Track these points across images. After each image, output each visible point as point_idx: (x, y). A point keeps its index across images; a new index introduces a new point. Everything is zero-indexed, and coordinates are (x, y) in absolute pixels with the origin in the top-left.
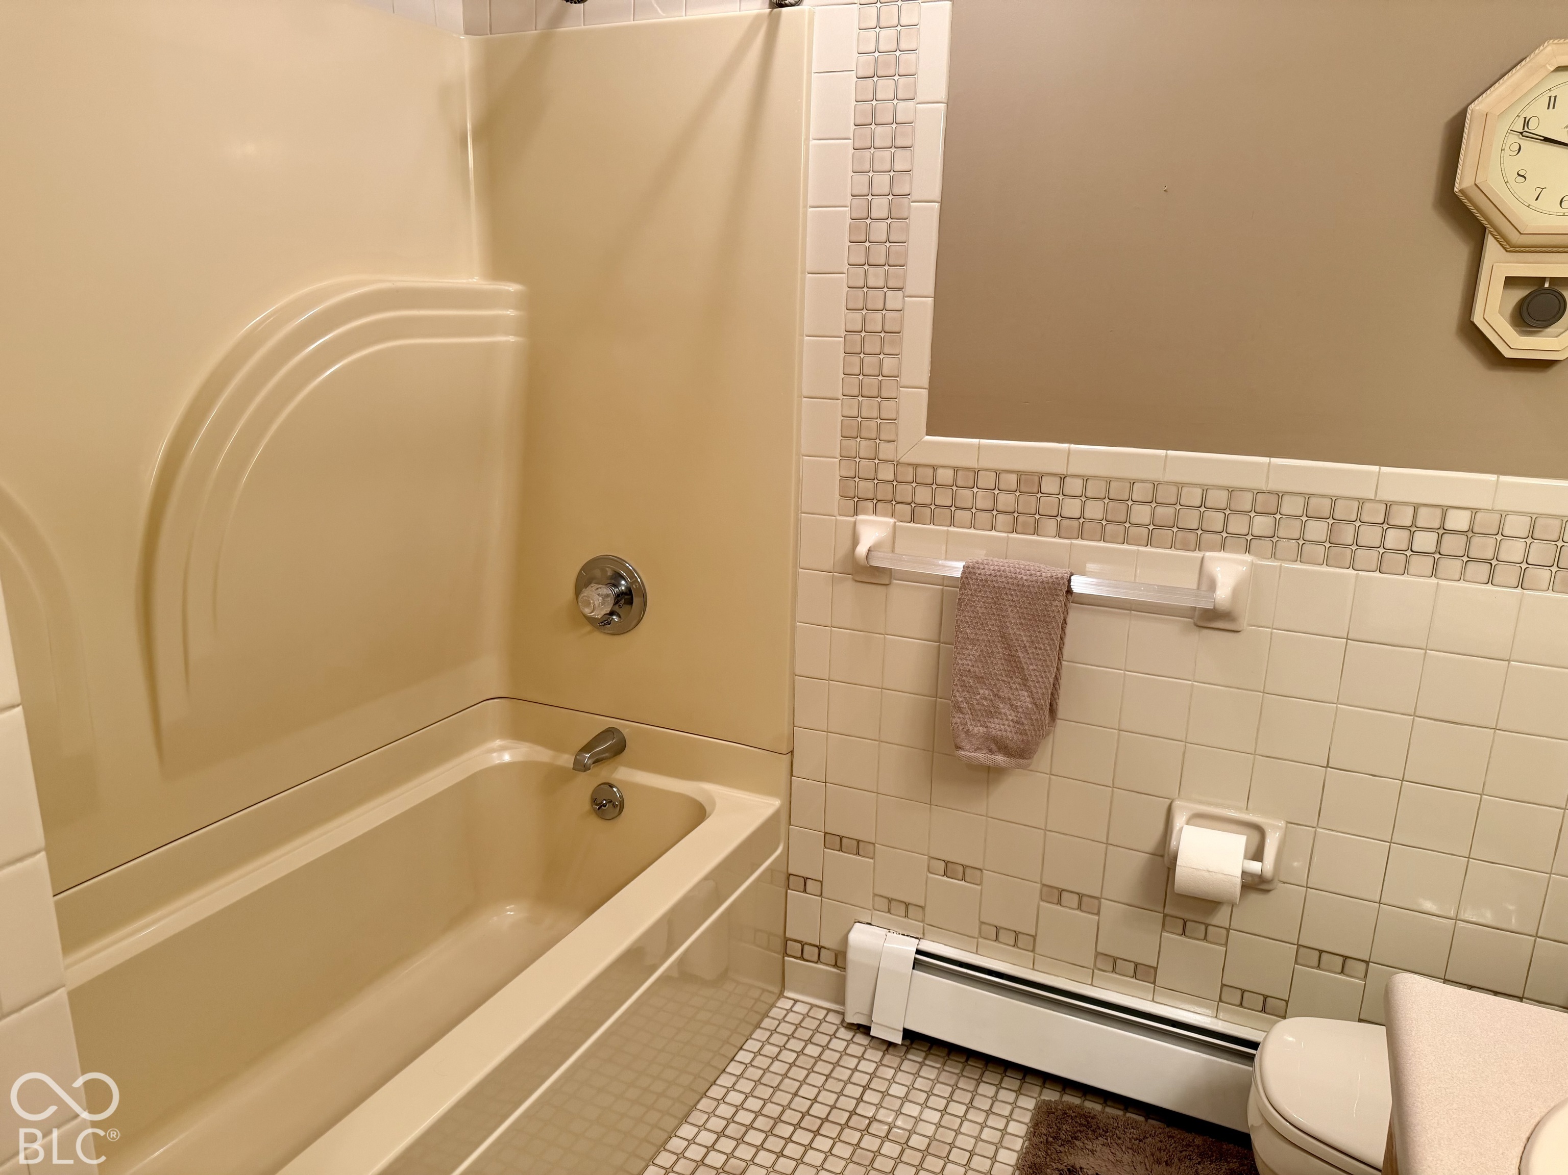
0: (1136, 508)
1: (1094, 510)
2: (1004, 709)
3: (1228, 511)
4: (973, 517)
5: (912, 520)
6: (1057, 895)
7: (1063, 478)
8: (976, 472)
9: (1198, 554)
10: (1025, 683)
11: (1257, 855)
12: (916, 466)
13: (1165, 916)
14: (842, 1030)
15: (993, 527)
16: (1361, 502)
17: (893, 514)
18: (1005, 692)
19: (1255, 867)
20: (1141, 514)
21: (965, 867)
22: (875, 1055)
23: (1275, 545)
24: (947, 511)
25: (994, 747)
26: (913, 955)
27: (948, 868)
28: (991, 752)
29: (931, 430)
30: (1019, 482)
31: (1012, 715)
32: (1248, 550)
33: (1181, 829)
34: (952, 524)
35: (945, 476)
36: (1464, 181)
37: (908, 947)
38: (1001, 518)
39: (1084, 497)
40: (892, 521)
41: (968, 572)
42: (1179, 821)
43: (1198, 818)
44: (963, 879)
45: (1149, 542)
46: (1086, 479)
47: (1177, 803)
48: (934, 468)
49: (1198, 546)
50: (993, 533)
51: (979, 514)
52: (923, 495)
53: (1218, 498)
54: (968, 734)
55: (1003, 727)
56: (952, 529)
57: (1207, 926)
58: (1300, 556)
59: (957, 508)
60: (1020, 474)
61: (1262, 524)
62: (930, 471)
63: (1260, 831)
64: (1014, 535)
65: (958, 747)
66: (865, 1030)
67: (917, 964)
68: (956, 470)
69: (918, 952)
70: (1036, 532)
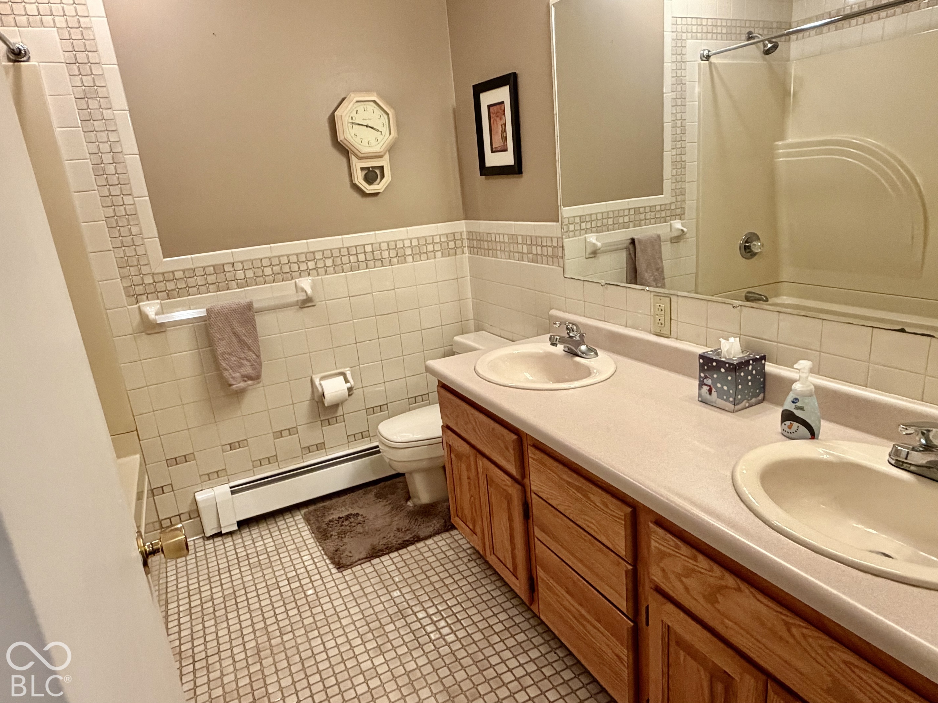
0: (265, 269)
1: (250, 274)
2: (245, 362)
3: (298, 262)
4: (198, 289)
5: (169, 298)
6: (279, 434)
7: (233, 264)
8: (194, 270)
9: (293, 281)
10: (250, 350)
11: (347, 381)
12: (163, 274)
13: (321, 421)
14: (207, 542)
15: (208, 292)
16: (340, 249)
17: (158, 299)
18: (243, 356)
19: (349, 385)
20: (268, 271)
21: (238, 442)
22: (230, 539)
23: (317, 271)
24: (185, 290)
25: (245, 379)
26: (229, 490)
27: (232, 446)
28: (246, 381)
29: (166, 255)
30: (214, 270)
31: (248, 364)
32: (309, 275)
33: (320, 384)
34: (189, 295)
35: (179, 275)
37: (226, 488)
38: (211, 287)
39: (243, 269)
40: (158, 301)
41: (208, 311)
42: (317, 382)
43: (323, 378)
44: (240, 447)
45: (274, 281)
46: (242, 262)
47: (313, 376)
48: (173, 272)
49: (292, 278)
50: (209, 294)
51: (200, 288)
52: (171, 286)
53: (293, 259)
54: (233, 378)
55: (248, 370)
56: (189, 297)
57: (336, 417)
58: (326, 273)
59: (189, 287)
60: (214, 266)
61: (311, 265)
62: (171, 274)
63: (343, 374)
64: (219, 293)
65: (231, 385)
66: (219, 534)
67: (233, 493)
68: (184, 271)
69: (231, 488)
70: (228, 289)
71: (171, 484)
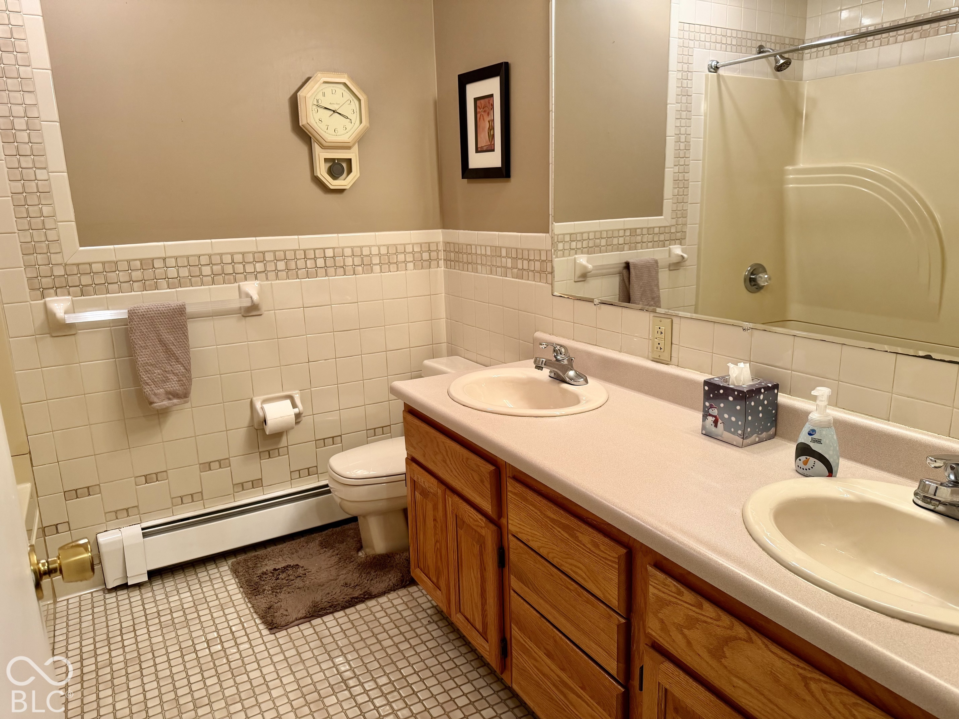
0: (203, 268)
1: (184, 272)
2: (171, 376)
3: (244, 263)
4: (120, 287)
5: (82, 295)
6: (207, 466)
7: (164, 259)
8: (116, 263)
9: (236, 285)
10: (177, 360)
11: (294, 406)
12: (78, 265)
13: (260, 452)
14: (108, 596)
15: (132, 290)
16: (295, 251)
17: (69, 294)
18: (169, 368)
19: (296, 410)
20: (206, 270)
21: (156, 474)
22: (137, 592)
23: (267, 275)
24: (103, 286)
25: (171, 397)
26: (141, 532)
27: (147, 479)
28: (170, 399)
29: (83, 243)
30: (141, 264)
31: (175, 379)
32: (256, 279)
33: (262, 408)
34: (108, 292)
35: (97, 267)
36: (303, 122)
37: (137, 530)
38: (136, 284)
39: (177, 266)
40: (70, 297)
41: (131, 313)
42: (258, 405)
43: (265, 401)
44: (157, 480)
45: (213, 283)
46: (176, 258)
47: (254, 399)
48: (90, 264)
49: (235, 281)
50: (133, 293)
51: (123, 285)
52: (86, 280)
53: (238, 258)
54: (155, 394)
55: (174, 385)
56: (108, 295)
57: (278, 449)
58: (277, 278)
59: (109, 283)
60: (141, 260)
61: (260, 267)
62: (88, 266)
63: (291, 398)
64: (145, 292)
65: (151, 403)
66: (125, 586)
67: (145, 535)
68: (104, 263)
69: (143, 529)
70: (156, 288)
71: (68, 522)
